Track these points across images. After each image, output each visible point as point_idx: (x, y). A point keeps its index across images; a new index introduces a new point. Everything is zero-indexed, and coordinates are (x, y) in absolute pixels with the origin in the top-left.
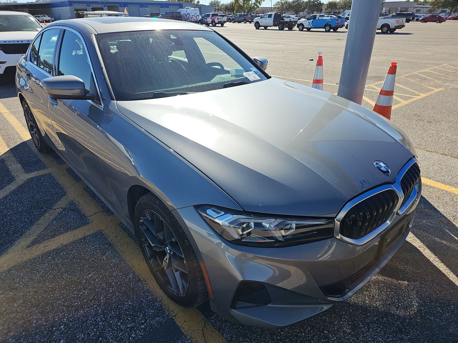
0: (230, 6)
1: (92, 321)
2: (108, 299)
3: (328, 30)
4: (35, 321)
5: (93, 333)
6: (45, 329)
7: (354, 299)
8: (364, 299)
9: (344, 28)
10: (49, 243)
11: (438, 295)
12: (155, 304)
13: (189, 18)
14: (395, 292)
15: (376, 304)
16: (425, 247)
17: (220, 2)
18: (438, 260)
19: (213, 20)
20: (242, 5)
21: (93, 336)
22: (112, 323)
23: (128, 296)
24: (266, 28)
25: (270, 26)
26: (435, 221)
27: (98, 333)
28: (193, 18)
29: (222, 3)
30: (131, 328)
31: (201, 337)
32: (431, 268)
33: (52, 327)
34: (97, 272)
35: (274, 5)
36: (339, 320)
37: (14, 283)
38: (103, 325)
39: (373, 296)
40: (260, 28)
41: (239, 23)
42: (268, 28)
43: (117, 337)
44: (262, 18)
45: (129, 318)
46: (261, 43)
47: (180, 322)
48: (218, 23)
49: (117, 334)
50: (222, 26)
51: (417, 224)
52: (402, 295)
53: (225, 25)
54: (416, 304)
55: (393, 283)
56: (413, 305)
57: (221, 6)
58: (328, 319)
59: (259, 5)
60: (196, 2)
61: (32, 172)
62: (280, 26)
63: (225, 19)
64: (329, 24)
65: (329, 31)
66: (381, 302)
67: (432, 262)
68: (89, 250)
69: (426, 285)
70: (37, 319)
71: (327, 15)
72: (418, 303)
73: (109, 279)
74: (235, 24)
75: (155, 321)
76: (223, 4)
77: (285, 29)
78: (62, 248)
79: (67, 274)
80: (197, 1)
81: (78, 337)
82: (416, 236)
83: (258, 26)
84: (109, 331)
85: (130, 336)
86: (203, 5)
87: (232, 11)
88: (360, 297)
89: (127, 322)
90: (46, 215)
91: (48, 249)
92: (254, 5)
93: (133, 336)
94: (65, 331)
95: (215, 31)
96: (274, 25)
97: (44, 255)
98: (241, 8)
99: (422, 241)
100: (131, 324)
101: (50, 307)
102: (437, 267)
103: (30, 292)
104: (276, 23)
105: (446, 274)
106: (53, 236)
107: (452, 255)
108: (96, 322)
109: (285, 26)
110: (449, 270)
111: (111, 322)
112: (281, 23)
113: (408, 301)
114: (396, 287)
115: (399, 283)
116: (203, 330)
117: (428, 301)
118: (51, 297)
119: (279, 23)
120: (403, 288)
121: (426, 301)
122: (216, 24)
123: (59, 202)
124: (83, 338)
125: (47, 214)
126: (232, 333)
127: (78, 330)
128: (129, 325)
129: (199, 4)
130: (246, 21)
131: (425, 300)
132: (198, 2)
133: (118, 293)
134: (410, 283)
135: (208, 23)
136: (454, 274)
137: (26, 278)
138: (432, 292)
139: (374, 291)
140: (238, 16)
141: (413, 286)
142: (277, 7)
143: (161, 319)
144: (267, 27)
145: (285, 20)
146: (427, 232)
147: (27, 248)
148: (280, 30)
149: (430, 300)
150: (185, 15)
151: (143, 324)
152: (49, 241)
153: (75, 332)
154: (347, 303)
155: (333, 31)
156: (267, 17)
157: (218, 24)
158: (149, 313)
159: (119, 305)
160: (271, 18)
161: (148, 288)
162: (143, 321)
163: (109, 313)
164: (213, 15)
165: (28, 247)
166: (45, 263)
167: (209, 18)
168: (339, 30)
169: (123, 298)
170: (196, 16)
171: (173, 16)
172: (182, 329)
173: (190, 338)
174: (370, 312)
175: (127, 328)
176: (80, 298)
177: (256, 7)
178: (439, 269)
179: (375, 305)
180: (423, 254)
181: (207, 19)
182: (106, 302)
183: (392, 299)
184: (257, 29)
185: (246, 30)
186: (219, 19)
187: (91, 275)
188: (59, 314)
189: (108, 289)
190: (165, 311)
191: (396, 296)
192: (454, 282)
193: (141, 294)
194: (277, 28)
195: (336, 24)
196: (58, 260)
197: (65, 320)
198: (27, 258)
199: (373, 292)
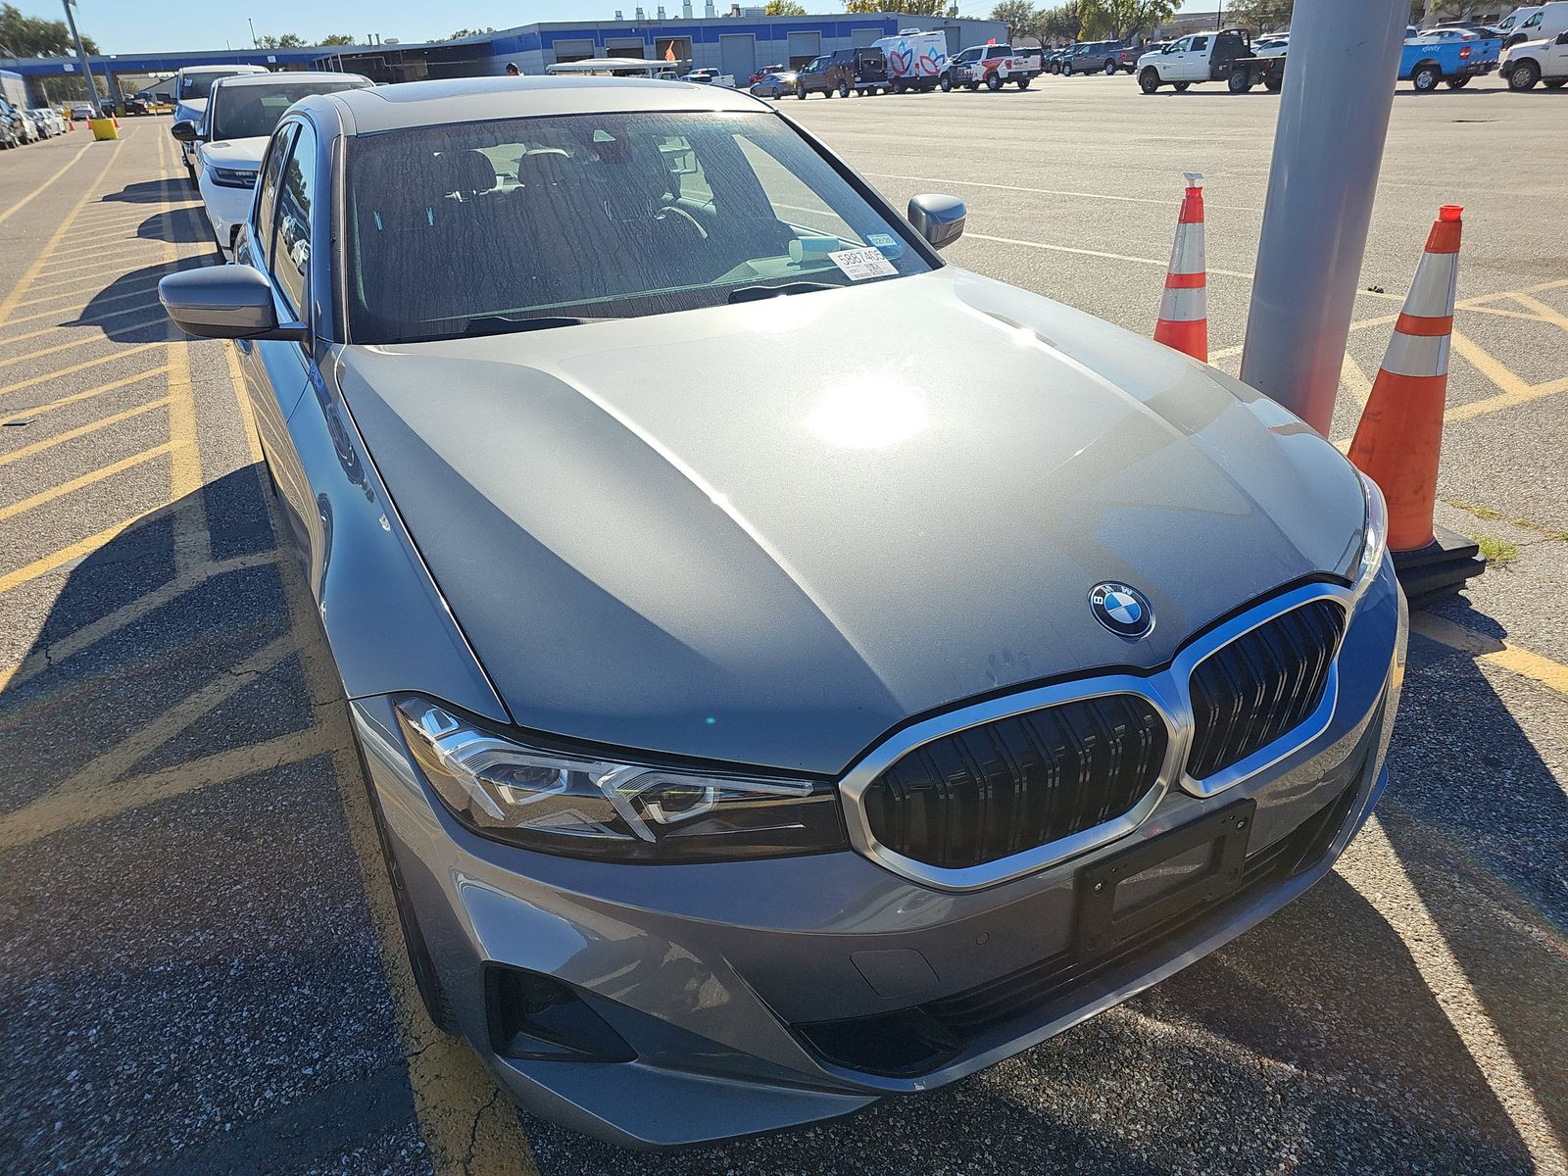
0: (1067, 16)
1: (179, 1028)
2: (252, 968)
3: (1426, 85)
4: (34, 1002)
5: (163, 1067)
6: (48, 1031)
7: (1053, 1098)
8: (1091, 1103)
9: (1494, 74)
10: (174, 776)
11: (1405, 1141)
12: (378, 1006)
13: (909, 66)
14: (1226, 1099)
15: (1128, 1132)
16: (1441, 943)
17: (1029, 5)
18: (1472, 999)
19: (992, 68)
20: (1109, 11)
21: (159, 1074)
22: (228, 1045)
23: (310, 967)
24: (1181, 87)
25: (1198, 82)
26: (1538, 844)
27: (176, 1069)
28: (923, 65)
29: (1037, 8)
30: (274, 1071)
31: (462, 1136)
32: (1424, 1028)
33: (69, 1028)
34: (262, 878)
35: (1231, 5)
36: (956, 1164)
37: (34, 883)
38: (201, 1046)
39: (1129, 1101)
40: (1157, 91)
41: (1087, 75)
42: (1192, 87)
43: (220, 1089)
44: (1167, 53)
45: (281, 1039)
46: (1145, 141)
47: (422, 1077)
48: (1009, 80)
49: (227, 1080)
50: (1023, 87)
51: (1452, 846)
52: (1249, 1114)
53: (1033, 84)
54: (1293, 1158)
55: (1237, 1062)
56: (1278, 1161)
57: (1034, 18)
58: (916, 1152)
59: (1171, 6)
60: (945, 9)
61: (231, 556)
62: (1237, 76)
63: (1034, 62)
64: (1430, 63)
65: (1430, 89)
66: (1153, 1126)
67: (1442, 1005)
68: (271, 808)
69: (1370, 1092)
70: (41, 997)
71: (1439, 27)
72: (1303, 1154)
73: (284, 907)
74: (1073, 78)
75: (351, 1060)
76: (1040, 13)
77: (1255, 88)
78: (202, 793)
79: (176, 876)
80: (951, 9)
81: (119, 1068)
82: (1421, 895)
83: (1151, 82)
84: (209, 1067)
85: (259, 1094)
86: (970, 20)
87: (1070, 34)
88: (1076, 1094)
89: (273, 1049)
90: (205, 689)
91: (167, 791)
92: (1152, 8)
93: (269, 1094)
94: (95, 1046)
95: (776, 113)
96: (1215, 77)
97: (145, 808)
98: (1104, 19)
99: (1438, 918)
100: (278, 1056)
101: (90, 966)
102: (1457, 1028)
103: (60, 914)
104: (1221, 68)
105: (1481, 1062)
106: (194, 756)
107: (1549, 990)
108: (187, 1034)
109: (1255, 78)
110: (1500, 1048)
111: (228, 1040)
112: (1237, 67)
113: (1264, 1143)
114: (1241, 1078)
115: (1262, 1067)
116: (479, 1114)
117: (1350, 1157)
118: (105, 937)
119: (1230, 69)
120: (1268, 1089)
121: (1340, 1153)
122: (1001, 82)
123: (259, 654)
124: (131, 1077)
125: (211, 686)
126: (568, 1141)
127: (129, 1049)
128: (272, 1058)
129: (958, 17)
130: (1112, 66)
131: (1338, 1148)
132: (954, 10)
133: (288, 954)
134: (1305, 1074)
135: (973, 80)
136: (1519, 1065)
137: (69, 873)
138: (1384, 1124)
139: (1144, 1084)
140: (1086, 50)
141: (1312, 1085)
142: (1243, 9)
143: (372, 1056)
144: (1187, 83)
145: (1255, 56)
146: (1476, 885)
147: (113, 782)
148: (1233, 92)
149: (1357, 1154)
150: (898, 56)
151: (312, 1063)
152: (178, 769)
153: (120, 1053)
154: (1017, 1108)
155: (1448, 88)
156: (1189, 47)
157: (1010, 83)
158: (347, 1031)
159: (274, 990)
160: (1202, 52)
161: (381, 950)
162: (316, 1055)
163: (236, 1011)
164: (992, 52)
165: (118, 779)
166: (136, 835)
167: (980, 62)
168: (1474, 82)
169: (296, 971)
170: (933, 58)
171: (857, 61)
172: (417, 1099)
173: (428, 1136)
174: (1090, 1156)
175: (263, 1066)
176: (178, 952)
177: (1160, 14)
178: (1459, 1037)
179: (1122, 1132)
180: (1417, 969)
181: (970, 68)
182: (241, 977)
183: (1202, 1120)
184: (1146, 92)
185: (1104, 98)
186: (1013, 66)
187: (239, 887)
188: (104, 990)
189: (265, 937)
190: (395, 1035)
191: (1223, 1115)
192: (1500, 1099)
193: (352, 967)
194: (1224, 86)
195: (1463, 63)
196: (176, 829)
197: (110, 1013)
198: (99, 812)
199: (1138, 1083)
